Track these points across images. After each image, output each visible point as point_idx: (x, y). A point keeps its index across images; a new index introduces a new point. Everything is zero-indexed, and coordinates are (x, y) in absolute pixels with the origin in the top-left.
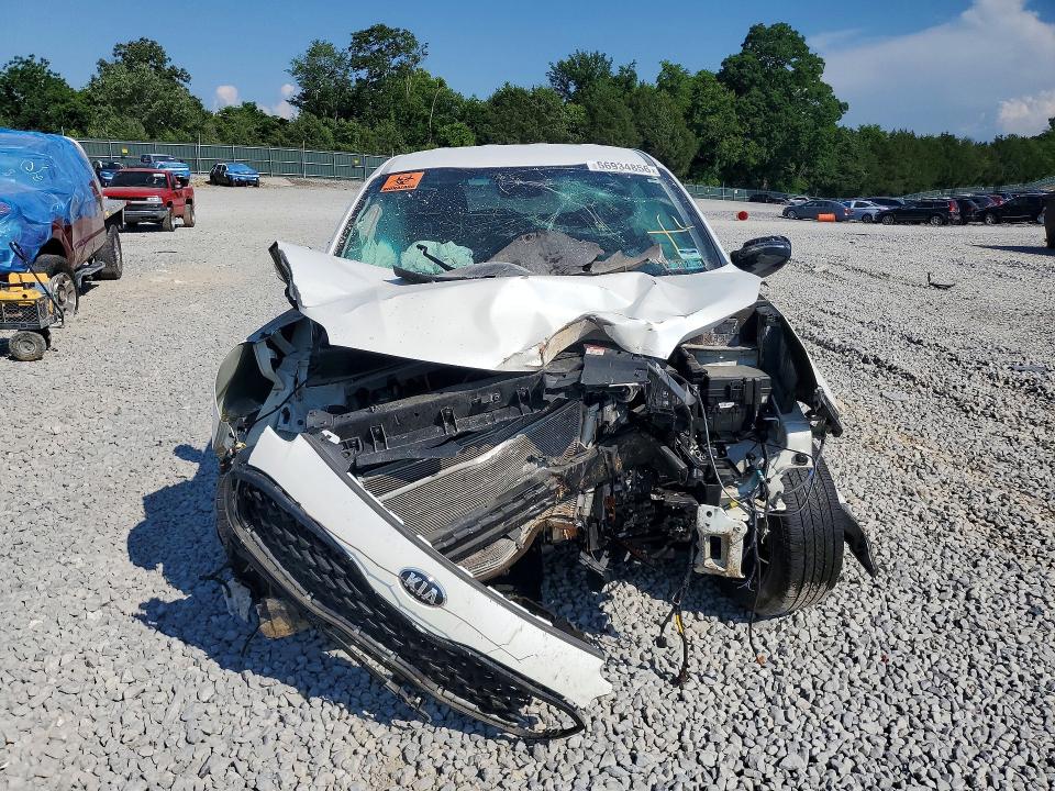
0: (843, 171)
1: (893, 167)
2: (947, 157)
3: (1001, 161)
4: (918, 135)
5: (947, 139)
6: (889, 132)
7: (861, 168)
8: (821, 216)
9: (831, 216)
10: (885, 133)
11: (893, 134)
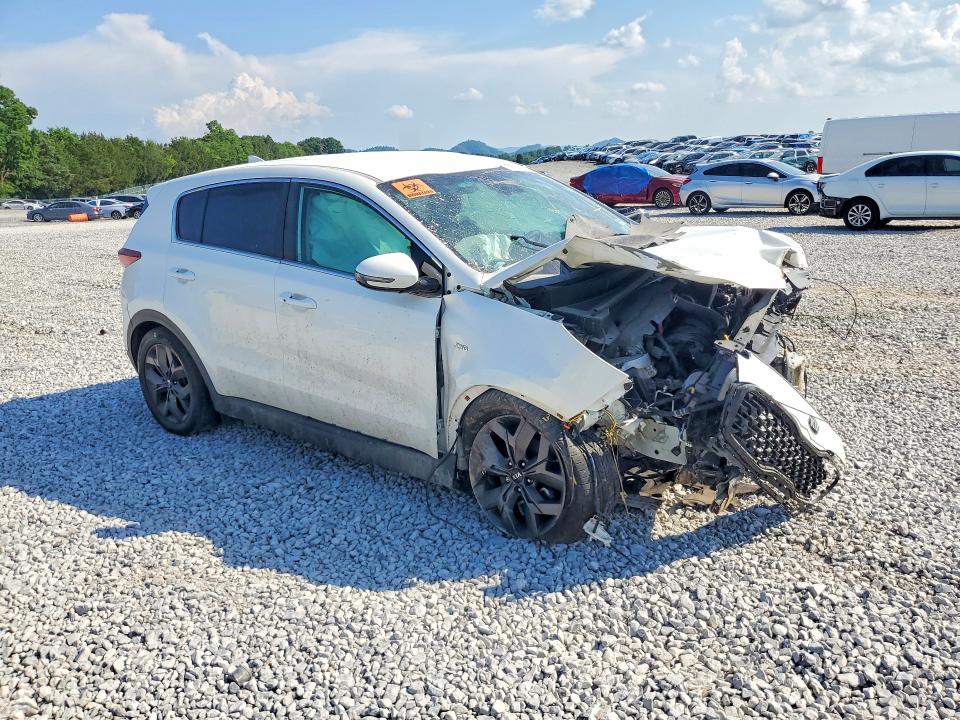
0: (48, 172)
1: (94, 166)
2: (138, 157)
3: (182, 159)
4: (107, 137)
5: (133, 141)
6: (79, 133)
7: (66, 169)
8: (73, 217)
9: (84, 216)
10: (75, 135)
11: (83, 137)
